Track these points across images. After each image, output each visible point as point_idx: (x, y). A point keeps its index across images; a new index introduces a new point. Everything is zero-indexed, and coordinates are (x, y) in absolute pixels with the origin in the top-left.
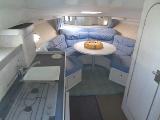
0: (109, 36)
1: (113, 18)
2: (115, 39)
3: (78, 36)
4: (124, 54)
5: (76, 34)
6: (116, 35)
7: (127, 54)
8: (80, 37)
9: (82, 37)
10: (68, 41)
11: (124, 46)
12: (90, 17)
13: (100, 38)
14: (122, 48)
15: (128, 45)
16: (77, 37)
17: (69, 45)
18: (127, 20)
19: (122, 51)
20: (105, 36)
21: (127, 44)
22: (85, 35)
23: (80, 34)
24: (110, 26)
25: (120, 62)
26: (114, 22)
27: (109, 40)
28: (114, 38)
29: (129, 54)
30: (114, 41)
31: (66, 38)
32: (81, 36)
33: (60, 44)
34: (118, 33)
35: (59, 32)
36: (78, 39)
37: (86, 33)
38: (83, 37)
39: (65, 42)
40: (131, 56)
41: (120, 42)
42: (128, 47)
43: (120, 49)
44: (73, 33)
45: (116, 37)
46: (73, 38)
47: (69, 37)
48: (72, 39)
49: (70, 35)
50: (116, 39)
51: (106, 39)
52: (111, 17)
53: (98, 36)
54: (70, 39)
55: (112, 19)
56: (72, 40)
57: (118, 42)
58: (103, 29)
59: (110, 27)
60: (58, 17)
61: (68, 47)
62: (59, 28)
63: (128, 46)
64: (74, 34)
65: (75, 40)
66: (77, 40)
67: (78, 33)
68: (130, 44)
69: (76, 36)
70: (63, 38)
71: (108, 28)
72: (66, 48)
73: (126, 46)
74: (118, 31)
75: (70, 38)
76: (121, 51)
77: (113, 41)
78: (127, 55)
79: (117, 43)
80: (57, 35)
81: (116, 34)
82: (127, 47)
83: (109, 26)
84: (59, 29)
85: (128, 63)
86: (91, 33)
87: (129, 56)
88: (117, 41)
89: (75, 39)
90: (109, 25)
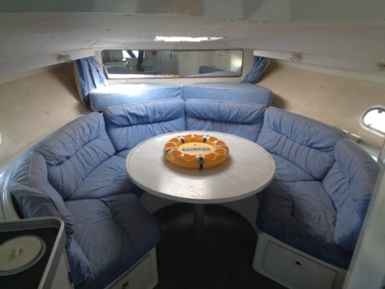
0: (249, 113)
1: (256, 53)
2: (269, 120)
3: (150, 114)
4: (300, 173)
5: (142, 106)
6: (271, 108)
7: (311, 175)
8: (158, 116)
9: (164, 115)
10: (117, 132)
11: (296, 145)
12: (187, 51)
13: (220, 118)
14: (293, 152)
15: (312, 144)
16: (146, 116)
17: (121, 145)
18: (303, 61)
19: (293, 162)
20: (236, 112)
21: (306, 138)
22: (173, 111)
23: (157, 109)
24: (250, 76)
25: (292, 214)
26: (260, 65)
27: (249, 123)
28: (263, 118)
29: (317, 175)
30: (265, 125)
31: (109, 123)
32: (160, 113)
33: (86, 147)
34: (276, 102)
35: (87, 103)
36: (150, 123)
37: (176, 102)
38: (166, 116)
39: (107, 137)
40: (324, 181)
41: (283, 130)
42: (312, 150)
43: (285, 153)
44: (133, 107)
45: (271, 114)
46: (132, 122)
47: (121, 119)
48: (131, 125)
49: (123, 113)
50: (271, 121)
51: (240, 120)
52: (252, 51)
53: (214, 112)
54: (123, 126)
55: (256, 57)
56: (130, 128)
57: (277, 129)
58: (229, 88)
59: (250, 78)
60: (74, 58)
61: (117, 152)
62: (86, 89)
63: (310, 146)
64: (138, 109)
65: (139, 126)
66: (149, 126)
67: (151, 104)
68: (318, 142)
69: (141, 113)
70: (96, 126)
71: (244, 82)
72: (110, 157)
73: (302, 147)
74: (276, 92)
75: (125, 122)
76: (288, 162)
77: (261, 127)
78: (311, 178)
79: (274, 133)
80: (82, 112)
81: (268, 106)
82: (308, 148)
83: (247, 76)
84: (87, 94)
85: (320, 216)
86: (193, 103)
87: (316, 180)
88: (273, 126)
89: (140, 124)
90: (248, 72)
